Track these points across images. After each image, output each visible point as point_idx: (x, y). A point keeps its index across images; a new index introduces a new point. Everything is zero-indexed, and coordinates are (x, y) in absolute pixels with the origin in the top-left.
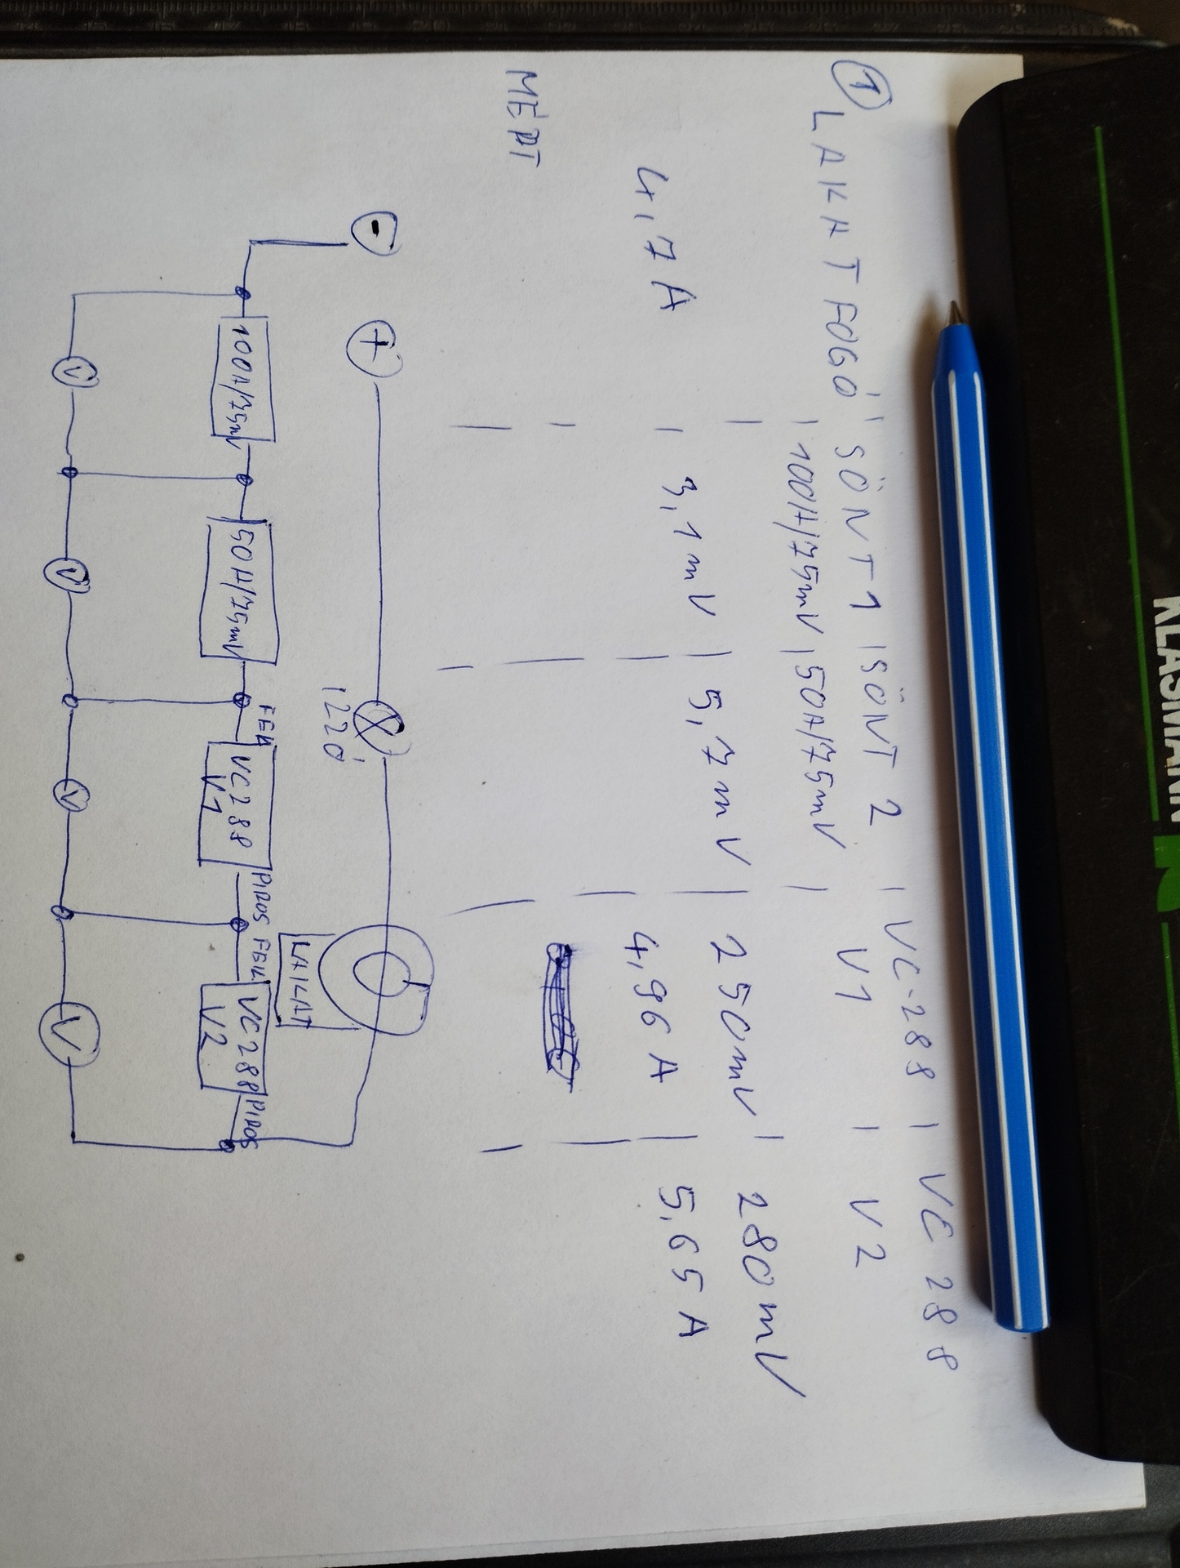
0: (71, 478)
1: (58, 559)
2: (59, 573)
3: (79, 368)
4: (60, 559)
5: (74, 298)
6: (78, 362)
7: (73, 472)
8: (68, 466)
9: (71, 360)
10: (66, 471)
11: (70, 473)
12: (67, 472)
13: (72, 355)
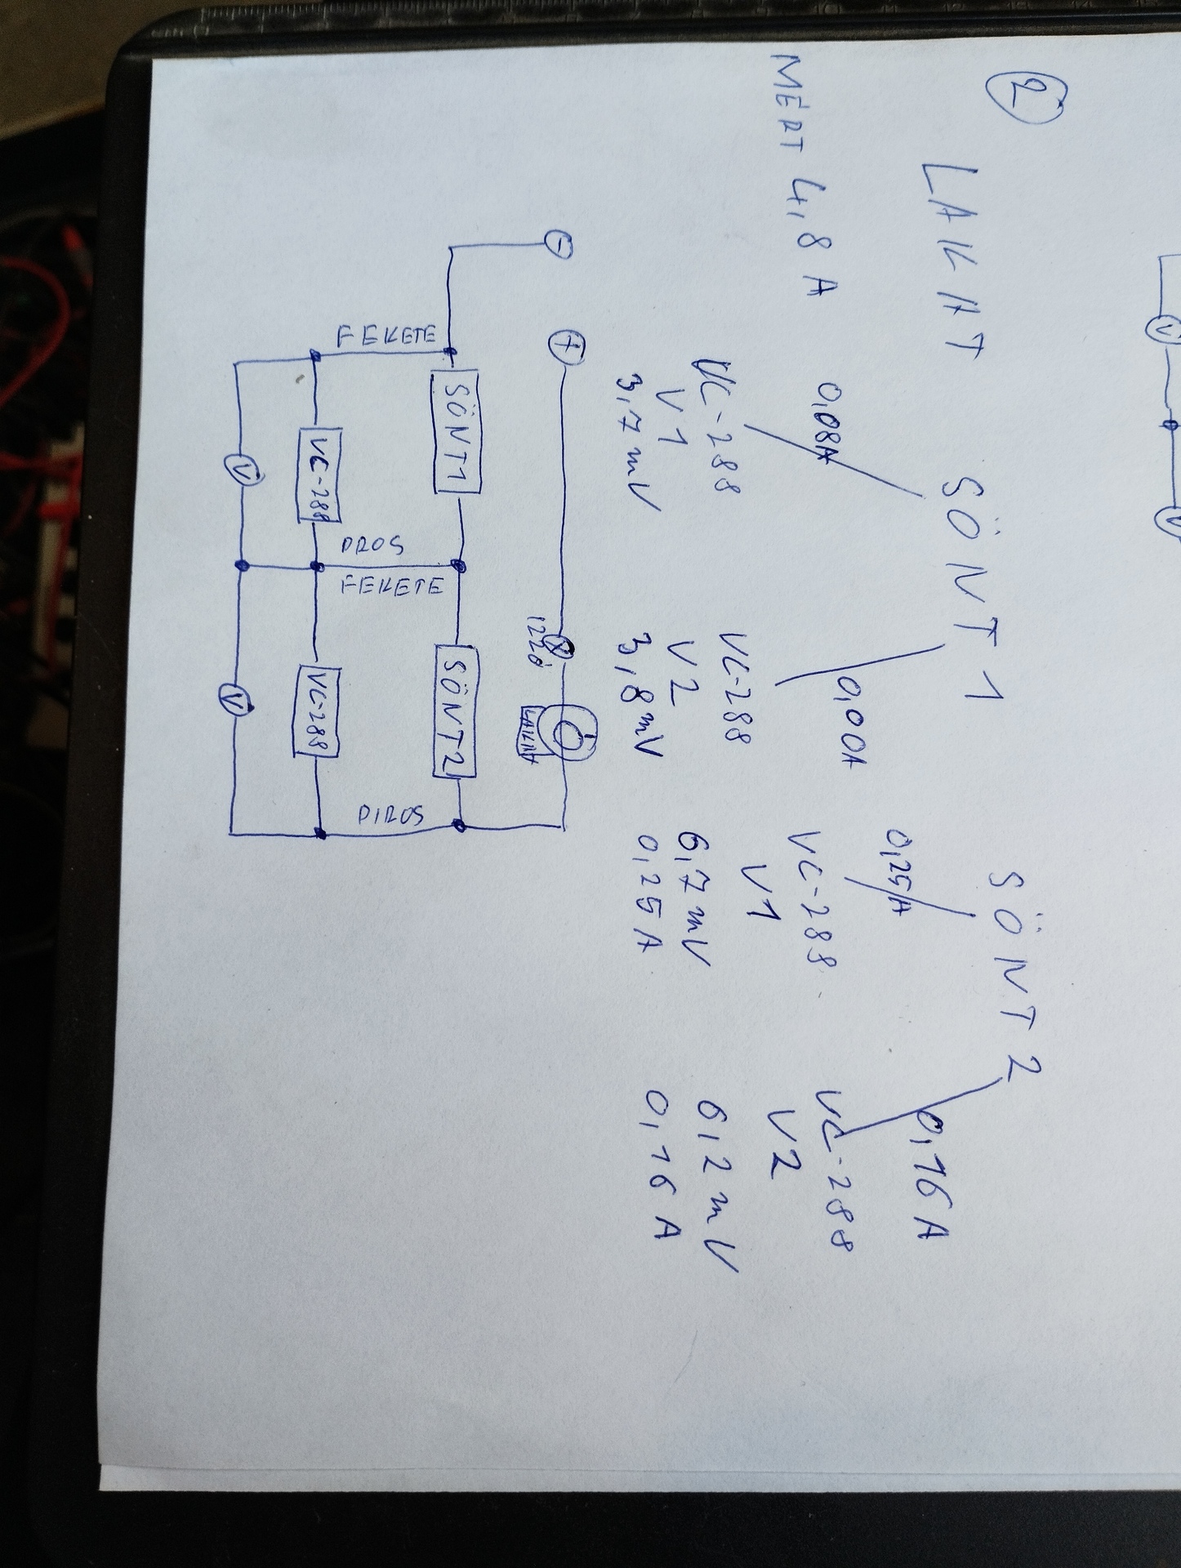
0: (1172, 430)
1: (1166, 508)
2: (1169, 520)
3: (1170, 326)
4: (1168, 507)
5: (1160, 260)
6: (1169, 321)
7: (1173, 424)
8: (1169, 419)
9: (1161, 318)
10: (1166, 424)
11: (1171, 426)
12: (1168, 424)
13: (1162, 314)
